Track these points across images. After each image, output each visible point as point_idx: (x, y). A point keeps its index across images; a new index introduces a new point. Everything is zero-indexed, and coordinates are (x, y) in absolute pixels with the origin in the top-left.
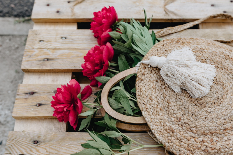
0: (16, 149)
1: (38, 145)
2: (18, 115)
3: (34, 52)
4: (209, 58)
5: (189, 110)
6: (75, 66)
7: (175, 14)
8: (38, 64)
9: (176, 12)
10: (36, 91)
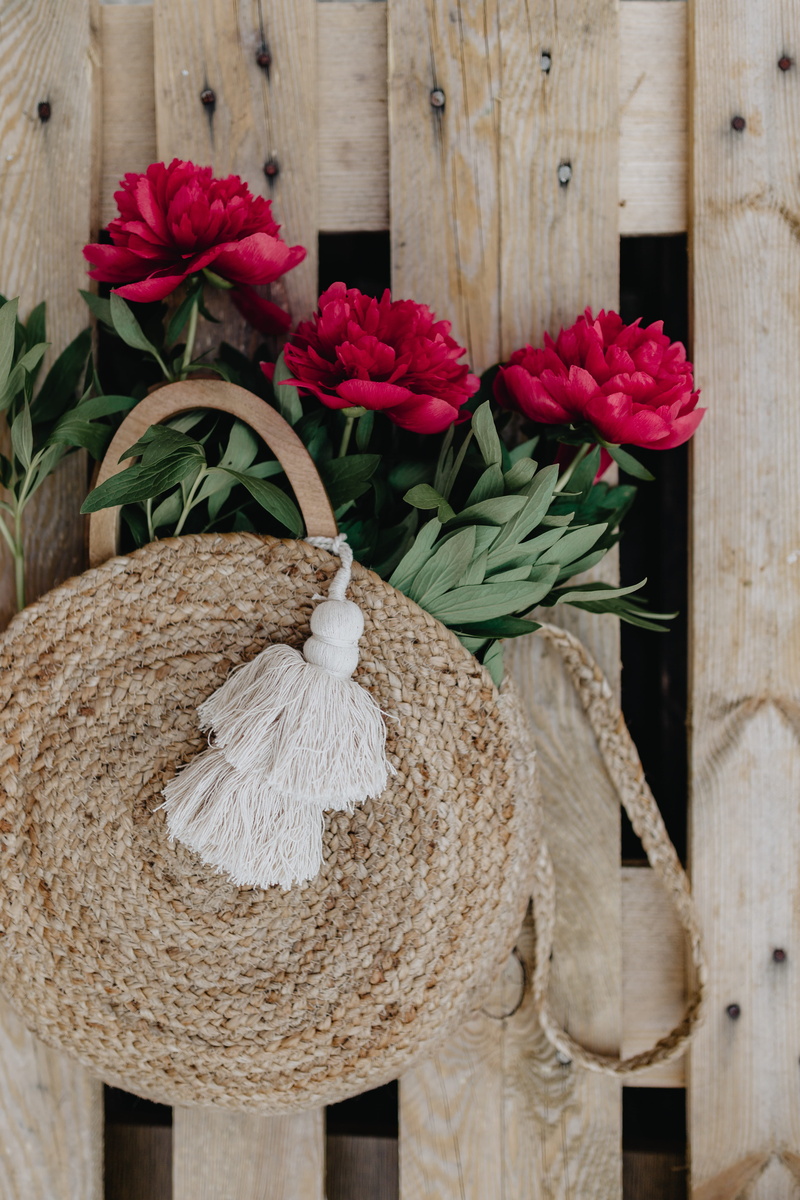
0: (18, 33)
1: (32, 125)
2: (161, 15)
3: (481, 33)
4: (377, 879)
5: (125, 756)
6: (403, 245)
7: (719, 753)
8: (413, 66)
9: (736, 758)
10: (276, 77)
